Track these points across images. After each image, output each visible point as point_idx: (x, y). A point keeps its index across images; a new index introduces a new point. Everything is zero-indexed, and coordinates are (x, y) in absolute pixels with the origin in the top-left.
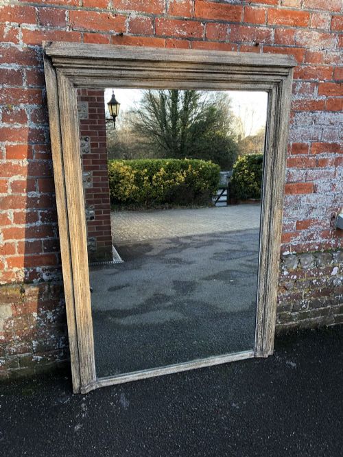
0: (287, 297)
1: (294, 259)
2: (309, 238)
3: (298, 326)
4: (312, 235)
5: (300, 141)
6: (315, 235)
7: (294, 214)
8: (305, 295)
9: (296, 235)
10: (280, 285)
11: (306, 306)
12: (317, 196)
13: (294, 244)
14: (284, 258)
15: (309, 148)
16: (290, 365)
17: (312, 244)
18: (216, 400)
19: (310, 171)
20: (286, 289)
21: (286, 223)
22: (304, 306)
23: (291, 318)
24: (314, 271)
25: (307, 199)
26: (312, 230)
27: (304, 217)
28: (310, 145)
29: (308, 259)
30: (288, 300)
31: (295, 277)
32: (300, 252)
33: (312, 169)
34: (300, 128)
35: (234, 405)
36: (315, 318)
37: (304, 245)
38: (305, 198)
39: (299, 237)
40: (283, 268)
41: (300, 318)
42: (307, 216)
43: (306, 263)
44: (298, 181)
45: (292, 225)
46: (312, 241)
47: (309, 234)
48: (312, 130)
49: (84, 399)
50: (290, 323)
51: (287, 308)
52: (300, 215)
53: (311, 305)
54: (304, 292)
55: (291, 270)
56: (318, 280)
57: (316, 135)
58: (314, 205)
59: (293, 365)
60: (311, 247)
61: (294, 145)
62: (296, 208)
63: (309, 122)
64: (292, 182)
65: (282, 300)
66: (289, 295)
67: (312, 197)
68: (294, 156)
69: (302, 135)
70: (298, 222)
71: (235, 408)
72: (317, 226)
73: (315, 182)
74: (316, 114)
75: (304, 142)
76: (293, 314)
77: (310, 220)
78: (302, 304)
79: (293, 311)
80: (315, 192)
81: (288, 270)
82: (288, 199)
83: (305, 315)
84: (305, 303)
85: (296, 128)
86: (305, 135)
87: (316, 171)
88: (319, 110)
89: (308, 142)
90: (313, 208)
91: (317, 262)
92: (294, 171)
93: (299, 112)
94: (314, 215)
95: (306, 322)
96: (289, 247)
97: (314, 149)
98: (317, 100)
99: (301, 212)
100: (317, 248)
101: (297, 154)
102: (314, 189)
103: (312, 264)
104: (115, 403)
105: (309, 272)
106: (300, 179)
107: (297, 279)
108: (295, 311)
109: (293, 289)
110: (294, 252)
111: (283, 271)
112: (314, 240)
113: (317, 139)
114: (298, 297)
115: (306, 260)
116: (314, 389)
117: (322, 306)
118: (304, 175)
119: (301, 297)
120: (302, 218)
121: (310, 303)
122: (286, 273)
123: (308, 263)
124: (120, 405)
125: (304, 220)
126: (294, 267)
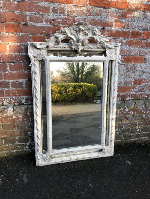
0: (128, 124)
1: (132, 102)
2: (141, 90)
3: (135, 142)
4: (143, 89)
5: (136, 30)
6: (145, 89)
7: (133, 75)
8: (139, 124)
9: (134, 88)
10: (124, 116)
11: (139, 130)
12: (146, 65)
13: (132, 94)
14: (126, 101)
15: (142, 35)
16: (128, 163)
17: (143, 94)
18: (80, 181)
19: (142, 49)
20: (127, 119)
21: (128, 80)
22: (138, 130)
23: (130, 137)
24: (144, 110)
25: (141, 66)
26: (144, 86)
27: (139, 77)
28: (142, 33)
29: (141, 102)
30: (129, 126)
31: (133, 113)
32: (136, 98)
33: (144, 48)
34: (136, 22)
35: (90, 185)
36: (145, 138)
37: (139, 94)
38: (139, 65)
39: (135, 89)
40: (125, 107)
41: (136, 137)
42: (140, 77)
43: (139, 105)
44: (135, 55)
45: (131, 82)
46: (143, 92)
47: (142, 88)
48: (144, 23)
49: (2, 176)
50: (130, 139)
51: (128, 131)
52: (136, 76)
53: (142, 130)
54: (138, 122)
55: (130, 108)
56: (146, 116)
57: (147, 27)
58: (144, 71)
59: (130, 163)
60: (143, 96)
61: (133, 32)
62: (134, 72)
63: (142, 17)
64: (131, 56)
65: (125, 126)
66: (129, 123)
67: (144, 66)
68: (132, 39)
69: (138, 26)
70: (135, 80)
71: (91, 187)
72: (146, 83)
73: (146, 56)
74: (147, 13)
75: (139, 30)
76: (132, 134)
77: (142, 79)
78: (137, 129)
79: (132, 132)
80: (145, 63)
81: (128, 108)
82: (129, 66)
83: (138, 136)
84: (138, 128)
85: (134, 21)
86: (139, 26)
87: (146, 49)
88: (148, 11)
89: (141, 31)
90: (144, 72)
91: (146, 104)
92: (132, 48)
93: (136, 11)
94: (144, 76)
95: (140, 140)
96: (129, 95)
97: (145, 35)
98: (147, 4)
99: (137, 75)
100: (146, 96)
101: (134, 38)
102: (145, 61)
103: (143, 106)
104: (19, 180)
105: (141, 110)
106: (136, 54)
107: (134, 113)
108: (133, 133)
109: (132, 120)
110: (132, 98)
111: (126, 108)
112: (145, 92)
113: (147, 29)
114: (134, 125)
115: (139, 103)
116: (141, 179)
117: (149, 131)
118: (139, 52)
119: (136, 124)
120: (138, 78)
121: (142, 129)
122: (127, 110)
123: (141, 105)
124: (22, 181)
125: (138, 79)
126: (132, 107)
